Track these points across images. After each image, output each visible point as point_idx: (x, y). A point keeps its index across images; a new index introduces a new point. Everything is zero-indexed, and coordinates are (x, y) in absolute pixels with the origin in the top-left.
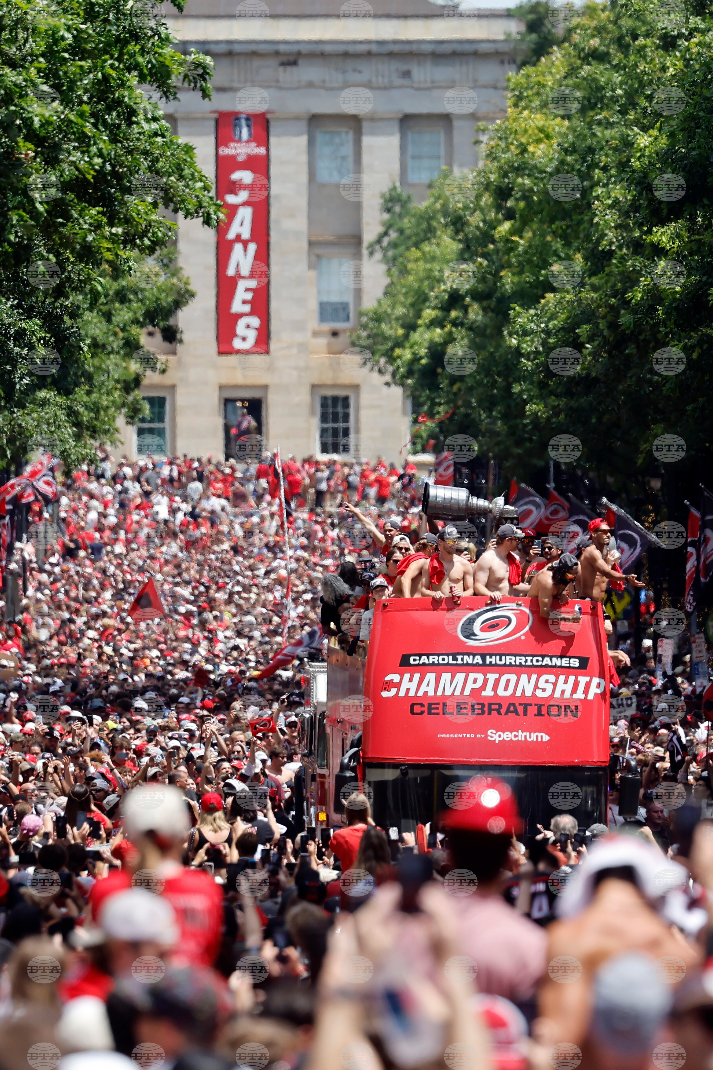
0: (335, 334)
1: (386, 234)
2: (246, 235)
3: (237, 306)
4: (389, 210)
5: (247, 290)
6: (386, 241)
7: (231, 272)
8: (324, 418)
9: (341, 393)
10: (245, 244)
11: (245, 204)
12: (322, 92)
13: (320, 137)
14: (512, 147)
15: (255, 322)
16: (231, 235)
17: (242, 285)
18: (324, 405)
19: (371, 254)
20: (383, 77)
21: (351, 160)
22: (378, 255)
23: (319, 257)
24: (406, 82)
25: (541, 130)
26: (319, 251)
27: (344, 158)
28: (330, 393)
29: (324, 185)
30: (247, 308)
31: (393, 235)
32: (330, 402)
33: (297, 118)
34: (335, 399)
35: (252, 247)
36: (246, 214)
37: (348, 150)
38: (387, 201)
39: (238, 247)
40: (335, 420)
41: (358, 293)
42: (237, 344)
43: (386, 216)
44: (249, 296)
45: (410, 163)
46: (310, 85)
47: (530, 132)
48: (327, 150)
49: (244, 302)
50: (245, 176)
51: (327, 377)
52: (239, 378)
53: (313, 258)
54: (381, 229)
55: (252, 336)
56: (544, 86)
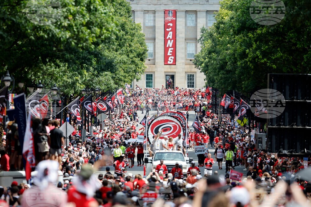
0: (191, 60)
1: (202, 38)
2: (171, 38)
3: (169, 54)
4: (202, 32)
5: (171, 50)
6: (202, 39)
7: (168, 46)
8: (188, 80)
9: (192, 74)
10: (171, 40)
11: (171, 31)
12: (188, 5)
13: (188, 15)
14: (220, 17)
15: (173, 58)
16: (168, 38)
17: (170, 49)
18: (188, 76)
19: (198, 42)
20: (202, 2)
21: (195, 21)
22: (200, 43)
23: (187, 43)
24: (208, 3)
25: (226, 14)
26: (187, 41)
27: (193, 20)
28: (190, 74)
29: (189, 27)
30: (171, 54)
31: (203, 38)
32: (189, 76)
33: (183, 11)
34: (191, 75)
35: (172, 41)
36: (171, 33)
37: (194, 18)
38: (202, 30)
39: (169, 41)
40: (191, 80)
41: (196, 51)
42: (169, 62)
43: (202, 34)
44: (171, 52)
45: (208, 22)
46: (186, 4)
47: (224, 14)
48: (190, 19)
49: (170, 53)
50: (171, 25)
51: (189, 70)
52: (169, 70)
53: (186, 43)
54: (200, 37)
55: (172, 61)
56: (228, 4)
